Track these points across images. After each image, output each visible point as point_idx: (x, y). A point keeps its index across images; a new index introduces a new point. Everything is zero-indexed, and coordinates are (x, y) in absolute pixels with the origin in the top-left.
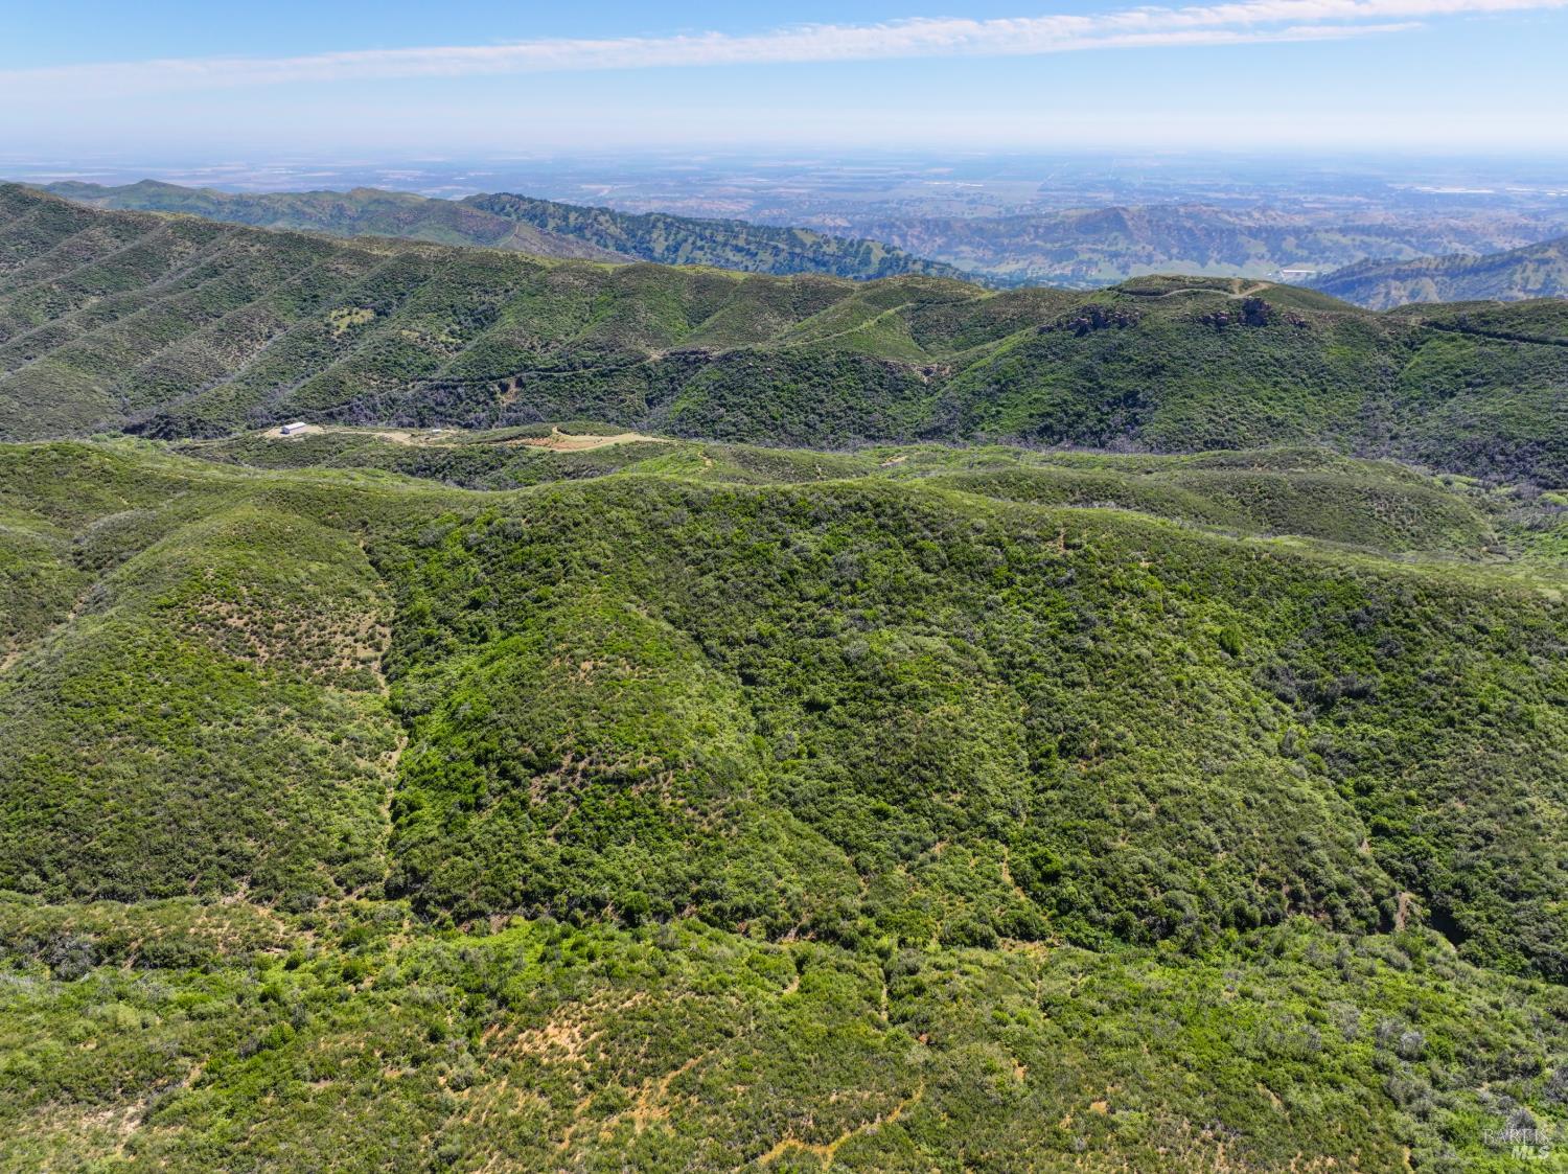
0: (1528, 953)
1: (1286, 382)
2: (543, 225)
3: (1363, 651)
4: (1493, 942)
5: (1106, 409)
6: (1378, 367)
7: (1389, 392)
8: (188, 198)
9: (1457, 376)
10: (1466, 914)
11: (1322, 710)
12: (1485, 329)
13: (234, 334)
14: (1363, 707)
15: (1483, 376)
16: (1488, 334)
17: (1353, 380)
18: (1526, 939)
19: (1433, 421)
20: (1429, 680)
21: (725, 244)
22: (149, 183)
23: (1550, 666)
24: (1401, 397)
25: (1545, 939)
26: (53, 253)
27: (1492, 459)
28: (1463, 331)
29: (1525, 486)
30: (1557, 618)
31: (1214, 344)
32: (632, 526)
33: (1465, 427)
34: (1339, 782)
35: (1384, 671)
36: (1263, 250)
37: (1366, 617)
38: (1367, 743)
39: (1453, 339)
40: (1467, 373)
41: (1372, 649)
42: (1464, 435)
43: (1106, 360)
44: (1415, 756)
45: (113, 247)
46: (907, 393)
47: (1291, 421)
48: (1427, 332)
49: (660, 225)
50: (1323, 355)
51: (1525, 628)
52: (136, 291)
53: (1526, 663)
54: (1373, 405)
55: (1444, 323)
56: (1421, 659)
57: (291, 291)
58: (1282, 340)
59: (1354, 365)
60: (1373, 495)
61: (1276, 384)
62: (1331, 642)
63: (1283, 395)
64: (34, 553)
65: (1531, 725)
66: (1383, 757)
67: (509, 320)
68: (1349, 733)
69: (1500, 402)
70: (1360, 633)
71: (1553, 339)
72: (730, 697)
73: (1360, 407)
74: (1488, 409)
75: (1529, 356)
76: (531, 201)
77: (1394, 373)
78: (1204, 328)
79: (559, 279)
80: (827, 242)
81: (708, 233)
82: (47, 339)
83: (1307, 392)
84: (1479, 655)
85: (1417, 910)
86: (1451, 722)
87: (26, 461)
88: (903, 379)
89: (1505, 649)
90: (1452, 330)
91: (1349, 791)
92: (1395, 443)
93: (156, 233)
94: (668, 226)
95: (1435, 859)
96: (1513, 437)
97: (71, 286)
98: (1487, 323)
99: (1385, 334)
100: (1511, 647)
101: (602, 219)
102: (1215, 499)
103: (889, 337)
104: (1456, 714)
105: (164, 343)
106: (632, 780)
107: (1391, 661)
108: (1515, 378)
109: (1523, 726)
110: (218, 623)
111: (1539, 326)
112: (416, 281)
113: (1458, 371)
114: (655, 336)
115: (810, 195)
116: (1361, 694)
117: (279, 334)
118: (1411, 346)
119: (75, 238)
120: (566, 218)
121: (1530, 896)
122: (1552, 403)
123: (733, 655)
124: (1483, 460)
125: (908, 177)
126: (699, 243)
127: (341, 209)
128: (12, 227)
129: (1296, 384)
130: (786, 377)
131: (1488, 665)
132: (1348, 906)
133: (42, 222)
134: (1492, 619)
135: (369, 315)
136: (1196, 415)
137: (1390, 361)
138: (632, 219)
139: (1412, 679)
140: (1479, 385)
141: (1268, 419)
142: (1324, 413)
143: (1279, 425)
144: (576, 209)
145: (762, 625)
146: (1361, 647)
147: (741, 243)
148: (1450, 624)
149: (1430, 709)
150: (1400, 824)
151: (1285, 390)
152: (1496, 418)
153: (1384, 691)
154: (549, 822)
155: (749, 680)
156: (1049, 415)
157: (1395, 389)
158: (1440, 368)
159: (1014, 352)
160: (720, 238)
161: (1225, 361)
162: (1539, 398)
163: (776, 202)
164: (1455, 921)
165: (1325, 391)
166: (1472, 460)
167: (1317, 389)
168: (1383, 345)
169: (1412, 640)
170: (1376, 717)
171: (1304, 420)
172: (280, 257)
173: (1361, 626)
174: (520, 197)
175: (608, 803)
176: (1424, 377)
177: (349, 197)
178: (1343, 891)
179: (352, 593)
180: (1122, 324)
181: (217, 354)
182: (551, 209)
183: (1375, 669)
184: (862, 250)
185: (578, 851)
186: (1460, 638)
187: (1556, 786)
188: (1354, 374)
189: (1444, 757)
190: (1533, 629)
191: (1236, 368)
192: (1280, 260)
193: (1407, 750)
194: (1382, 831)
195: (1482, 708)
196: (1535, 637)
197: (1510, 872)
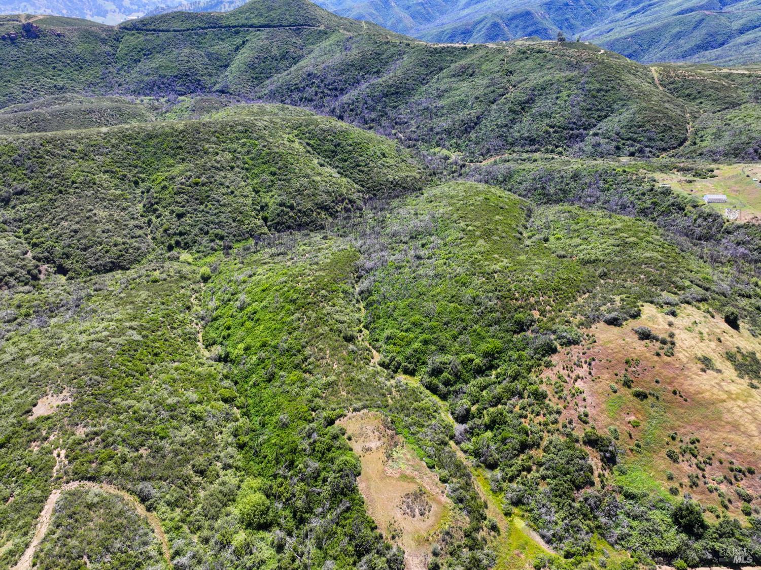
0: (91, 267)
1: (59, 66)
3: (19, 174)
4: (78, 269)
6: (104, 52)
7: (113, 64)
9: (139, 52)
10: (67, 264)
11: (5, 205)
12: (144, 28)
14: (22, 198)
15: (149, 50)
16: (147, 30)
17: (94, 60)
18: (90, 263)
19: (134, 75)
20: (50, 178)
23: (102, 158)
24: (119, 65)
25: (97, 260)
27: (159, 87)
28: (137, 30)
29: (172, 96)
30: (104, 139)
31: (13, 51)
33: (147, 75)
34: (15, 232)
35: (31, 179)
36: (114, 7)
37: (19, 158)
38: (27, 212)
39: (133, 34)
40: (143, 50)
41: (24, 172)
42: (146, 79)
44: (47, 210)
47: (67, 86)
48: (123, 32)
50: (75, 50)
51: (92, 146)
53: (93, 160)
54: (107, 71)
55: (128, 27)
56: (46, 170)
58: (50, 44)
59: (92, 53)
60: (91, 111)
61: (54, 68)
62: (6, 174)
63: (60, 73)
65: (94, 183)
66: (33, 215)
68: (18, 210)
69: (158, 61)
70: (18, 166)
71: (172, 29)
73: (101, 73)
74: (154, 65)
75: (164, 38)
77: (114, 55)
78: (4, 43)
83: (72, 69)
84: (73, 161)
85: (50, 270)
86: (61, 192)
89: (84, 156)
90: (132, 30)
91: (21, 234)
92: (120, 88)
95: (57, 248)
96: (165, 76)
98: (145, 25)
99: (103, 35)
100: (86, 155)
102: (5, 129)
104: (63, 189)
107: (32, 175)
108: (161, 49)
109: (91, 185)
111: (166, 24)
113: (139, 49)
116: (21, 192)
118: (117, 40)
121: (92, 246)
122: (176, 58)
124: (156, 88)
129: (66, 66)
131: (77, 165)
132: (15, 279)
134: (78, 145)
136: (15, 91)
137: (109, 49)
139: (42, 179)
140: (148, 55)
141: (55, 86)
142: (84, 79)
143: (61, 88)
146: (20, 172)
148: (59, 152)
149: (51, 189)
150: (41, 240)
151: (61, 70)
152: (157, 68)
153: (32, 188)
157: (116, 62)
158: (131, 49)
161: (22, 60)
162: (172, 56)
164: (64, 267)
165: (81, 68)
166: (151, 89)
167: (77, 68)
168: (104, 41)
169: (41, 163)
170: (29, 200)
171: (74, 84)
173: (18, 163)
176: (126, 54)
178: (11, 274)
183: (27, 180)
186: (64, 157)
187: (105, 204)
188: (94, 57)
189: (59, 207)
190: (95, 145)
191: (30, 62)
192: (124, 12)
193: (43, 209)
194: (35, 245)
195: (74, 182)
196: (96, 148)
197: (84, 241)
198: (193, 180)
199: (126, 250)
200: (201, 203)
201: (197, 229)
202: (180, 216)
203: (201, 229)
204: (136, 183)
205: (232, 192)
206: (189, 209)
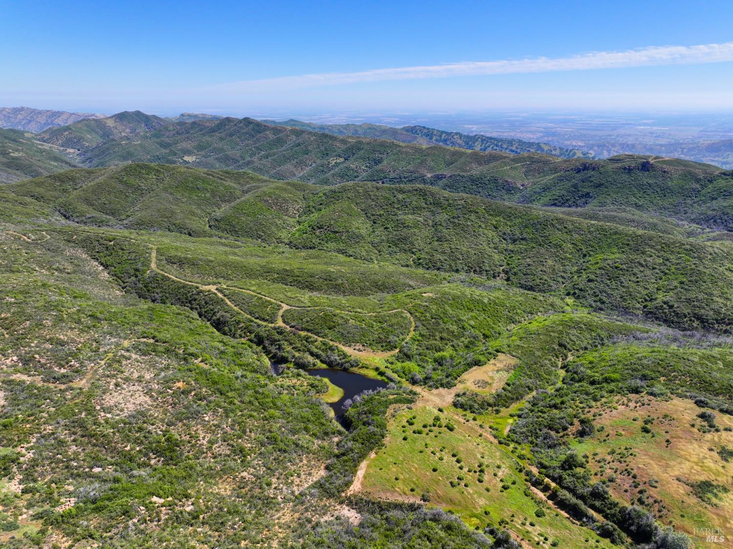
1: (650, 191)
2: (431, 138)
4: (514, 282)
5: (577, 198)
6: (692, 188)
7: (693, 198)
8: (303, 126)
10: (512, 278)
11: (513, 242)
13: (301, 164)
14: (522, 242)
17: (679, 192)
18: (522, 282)
20: (542, 237)
21: (506, 149)
22: (292, 120)
23: (577, 236)
24: (697, 200)
25: (526, 282)
26: (255, 139)
30: (588, 227)
31: (625, 177)
32: (361, 191)
34: (506, 256)
35: (533, 235)
38: (518, 249)
39: (727, 179)
40: (725, 191)
41: (533, 230)
43: (583, 182)
45: (271, 136)
46: (512, 192)
48: (720, 177)
49: (480, 140)
50: (670, 183)
52: (275, 150)
53: (572, 235)
54: (683, 202)
55: (727, 173)
56: (543, 232)
57: (320, 151)
58: (655, 177)
59: (681, 187)
61: (645, 192)
63: (646, 196)
64: (235, 189)
65: (561, 247)
66: (520, 251)
67: (385, 162)
68: (516, 247)
70: (533, 227)
72: (368, 225)
73: (677, 202)
76: (428, 129)
77: (699, 191)
78: (623, 171)
79: (404, 150)
80: (555, 149)
81: (500, 144)
82: (249, 163)
83: (657, 196)
85: (503, 277)
86: (540, 245)
87: (236, 174)
88: (512, 187)
93: (285, 133)
94: (483, 141)
95: (515, 269)
97: (257, 148)
99: (701, 177)
100: (570, 232)
101: (455, 137)
103: (513, 173)
104: (543, 244)
105: (280, 166)
106: (337, 232)
107: (535, 233)
109: (558, 247)
110: (267, 201)
112: (360, 149)
113: (722, 191)
114: (431, 169)
115: (572, 132)
116: (524, 239)
117: (314, 165)
118: (710, 181)
119: (262, 135)
120: (441, 136)
121: (530, 275)
123: (372, 218)
125: (628, 124)
126: (495, 148)
127: (356, 131)
128: (245, 131)
129: (654, 193)
130: (469, 183)
131: (561, 235)
133: (253, 129)
134: (570, 225)
135: (342, 160)
137: (698, 186)
138: (468, 137)
139: (537, 236)
141: (636, 204)
142: (661, 204)
144: (445, 132)
145: (382, 212)
147: (514, 148)
148: (557, 226)
149: (537, 242)
150: (513, 263)
151: (648, 195)
153: (530, 239)
154: (318, 237)
155: (375, 223)
156: (556, 199)
157: (696, 197)
158: (716, 189)
159: (553, 178)
160: (505, 146)
161: (626, 183)
163: (554, 134)
164: (509, 279)
165: (665, 196)
167: (662, 195)
169: (544, 228)
170: (524, 244)
171: (651, 205)
172: (319, 141)
173: (534, 225)
174: (424, 128)
175: (332, 236)
176: (709, 193)
177: (360, 126)
178: (487, 271)
179: (296, 201)
180: (594, 169)
181: (294, 170)
182: (435, 132)
184: (571, 154)
185: (322, 242)
186: (558, 229)
187: (556, 259)
188: (680, 190)
189: (533, 251)
191: (631, 186)
193: (526, 250)
194: (508, 264)
195: (550, 243)
196: (578, 230)
197: (528, 271)
198: (616, 265)
199: (544, 284)
200: (609, 280)
201: (592, 292)
202: (590, 281)
203: (595, 293)
204: (585, 256)
205: (638, 282)
206: (598, 279)
